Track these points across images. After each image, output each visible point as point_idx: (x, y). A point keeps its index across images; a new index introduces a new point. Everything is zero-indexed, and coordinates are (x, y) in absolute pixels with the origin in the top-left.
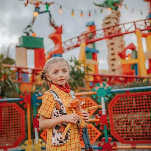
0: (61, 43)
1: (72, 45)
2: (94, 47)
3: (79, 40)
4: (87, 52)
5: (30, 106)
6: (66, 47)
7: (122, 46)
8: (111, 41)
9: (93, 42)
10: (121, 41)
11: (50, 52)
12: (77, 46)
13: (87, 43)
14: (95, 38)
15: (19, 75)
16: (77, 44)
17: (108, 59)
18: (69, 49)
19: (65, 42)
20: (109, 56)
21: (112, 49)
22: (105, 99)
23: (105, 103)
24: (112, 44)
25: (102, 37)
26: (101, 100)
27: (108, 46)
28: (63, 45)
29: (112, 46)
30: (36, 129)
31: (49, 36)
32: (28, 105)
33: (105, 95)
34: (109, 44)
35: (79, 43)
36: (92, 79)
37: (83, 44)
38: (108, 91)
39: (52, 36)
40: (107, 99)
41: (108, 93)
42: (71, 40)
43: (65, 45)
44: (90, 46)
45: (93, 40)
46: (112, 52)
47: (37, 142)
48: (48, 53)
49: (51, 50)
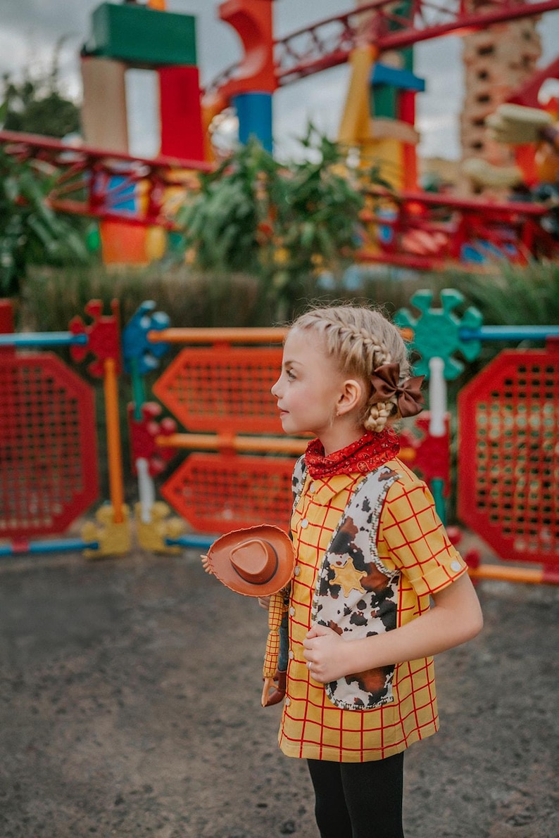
0: (271, 43)
1: (317, 56)
2: (409, 64)
3: (349, 34)
4: (377, 87)
5: (117, 370)
6: (289, 63)
7: (527, 60)
8: (483, 38)
9: (405, 46)
10: (527, 36)
11: (224, 82)
12: (337, 60)
13: (381, 49)
14: (419, 24)
15: (92, 183)
16: (338, 51)
17: (462, 118)
18: (302, 72)
19: (285, 41)
20: (466, 105)
21: (483, 75)
22: (447, 367)
23: (450, 384)
24: (486, 51)
25: (448, 19)
26: (429, 371)
27: (468, 63)
28: (279, 51)
29: (484, 63)
30: (142, 465)
31: (222, 7)
32: (110, 365)
33: (448, 350)
34: (472, 53)
35: (346, 47)
36: (389, 212)
37: (363, 50)
38: (466, 334)
39: (234, 8)
40: (458, 367)
41: (465, 340)
42: (311, 29)
43: (289, 51)
44: (393, 60)
45: (406, 34)
46: (481, 88)
47: (146, 517)
48: (214, 85)
49: (227, 74)
